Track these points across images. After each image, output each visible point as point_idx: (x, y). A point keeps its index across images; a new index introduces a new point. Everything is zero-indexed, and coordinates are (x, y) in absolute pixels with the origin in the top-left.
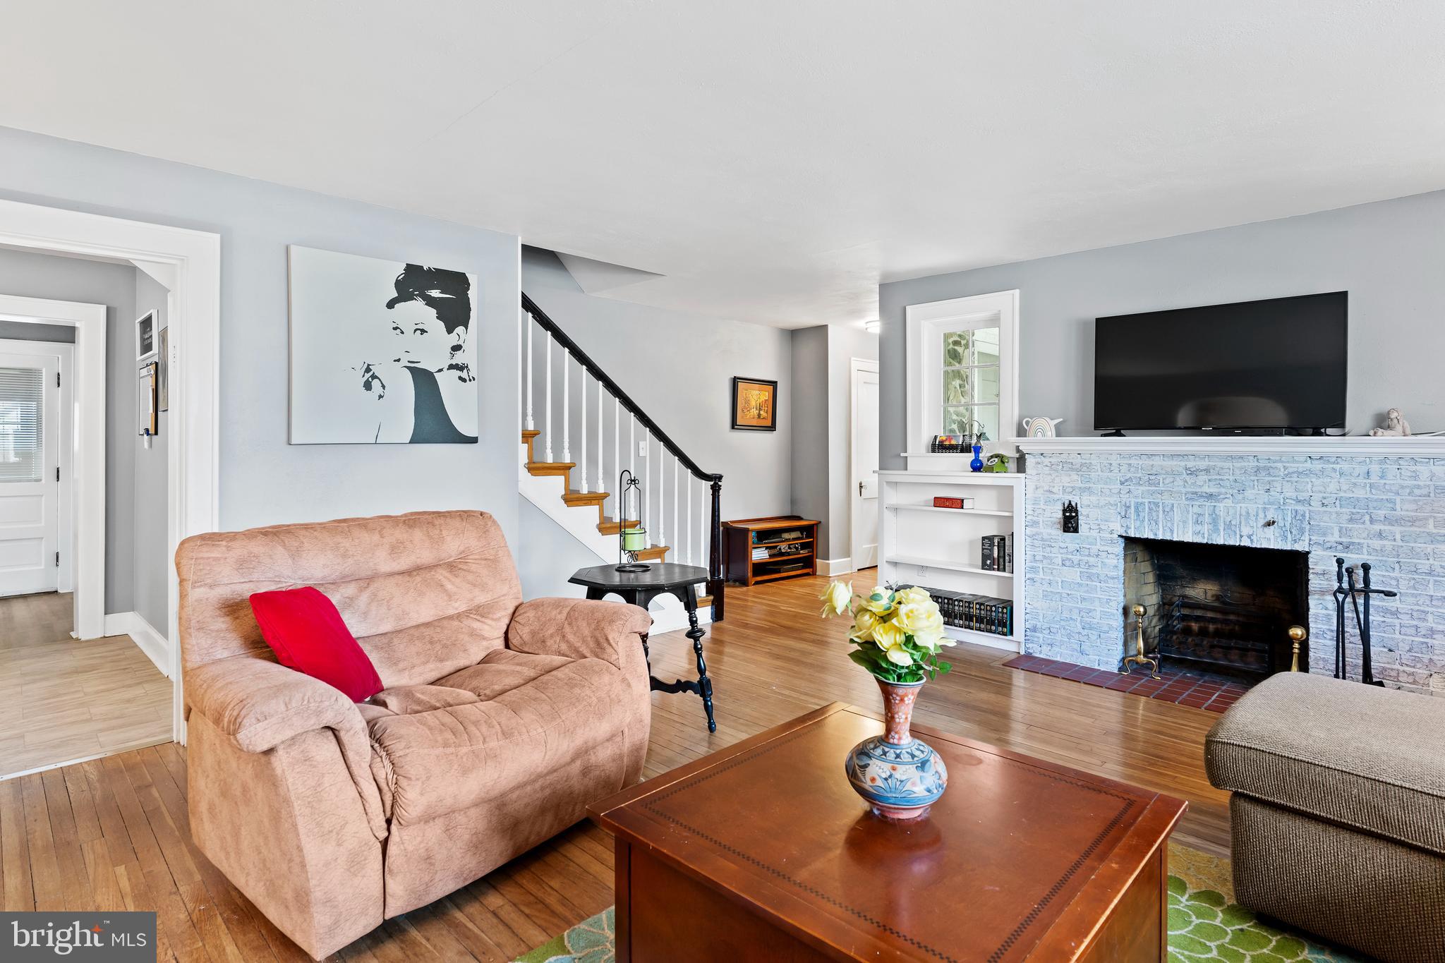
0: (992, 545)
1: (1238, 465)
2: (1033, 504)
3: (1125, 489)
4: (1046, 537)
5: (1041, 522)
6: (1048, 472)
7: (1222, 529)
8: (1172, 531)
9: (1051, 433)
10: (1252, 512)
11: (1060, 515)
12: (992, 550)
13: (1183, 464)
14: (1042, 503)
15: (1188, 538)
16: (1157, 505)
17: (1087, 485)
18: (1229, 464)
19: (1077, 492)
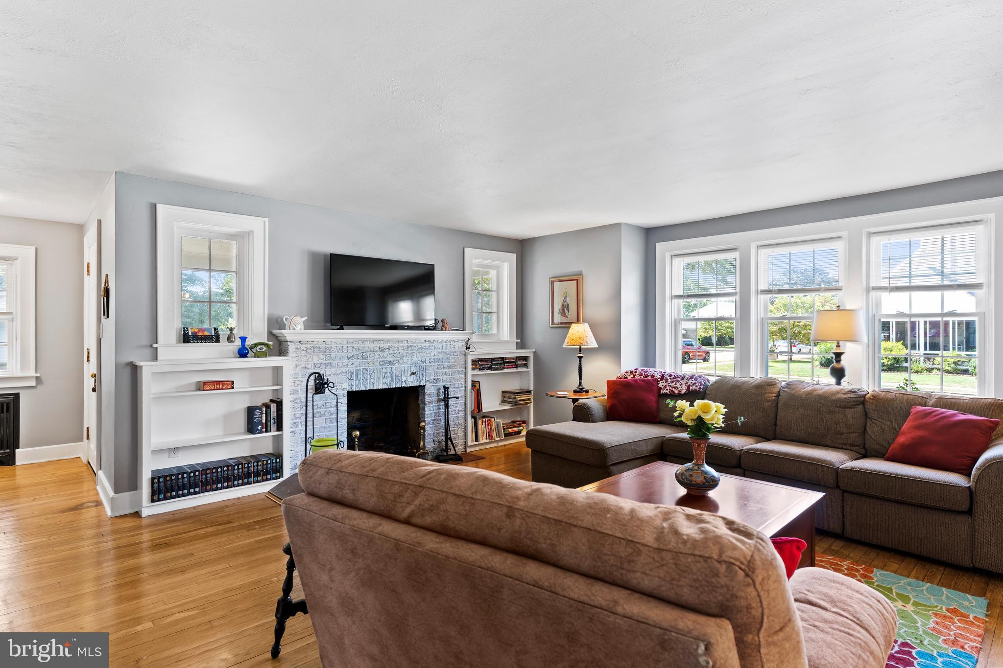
0: (262, 414)
1: (401, 345)
2: (294, 378)
3: (350, 362)
4: (303, 400)
5: (299, 391)
6: (304, 355)
7: (394, 379)
8: (373, 384)
9: (302, 327)
10: (406, 369)
11: (312, 383)
12: (261, 418)
13: (378, 345)
14: (300, 376)
15: (381, 387)
16: (366, 370)
17: (329, 361)
18: (396, 345)
19: (323, 366)
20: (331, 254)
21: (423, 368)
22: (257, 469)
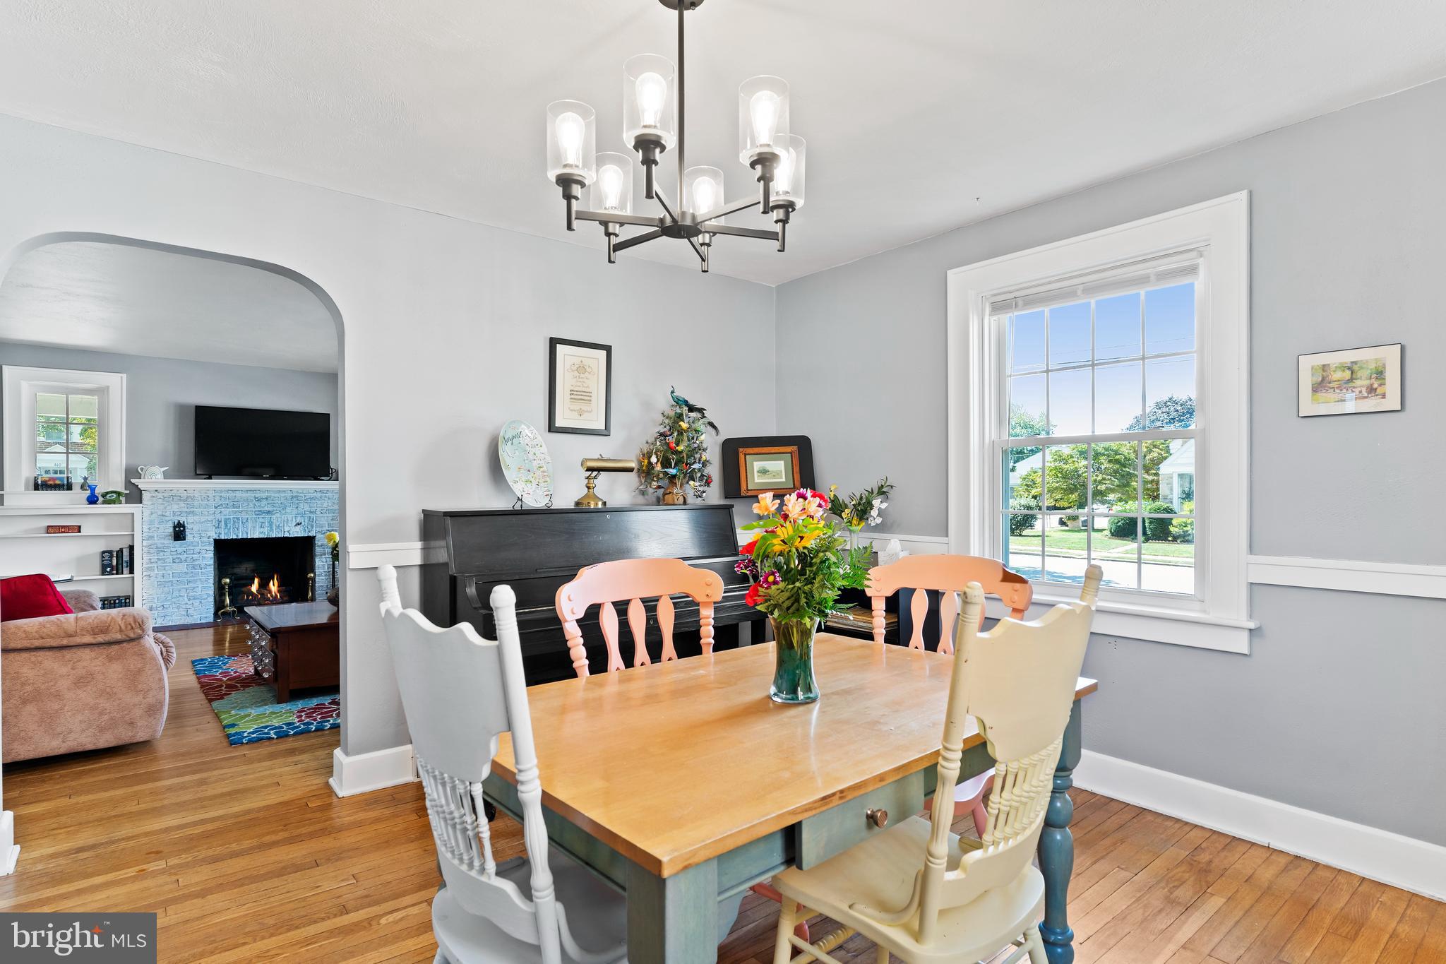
0: (111, 557)
1: (283, 495)
2: (150, 524)
3: (218, 511)
4: (159, 545)
5: (156, 536)
6: (161, 503)
7: (274, 529)
8: (247, 533)
9: (160, 476)
10: (290, 519)
11: (171, 530)
12: (111, 561)
13: (253, 495)
14: (157, 522)
15: (257, 536)
16: (238, 519)
17: (192, 510)
18: (277, 495)
19: (184, 514)
20: (196, 406)
21: (313, 519)
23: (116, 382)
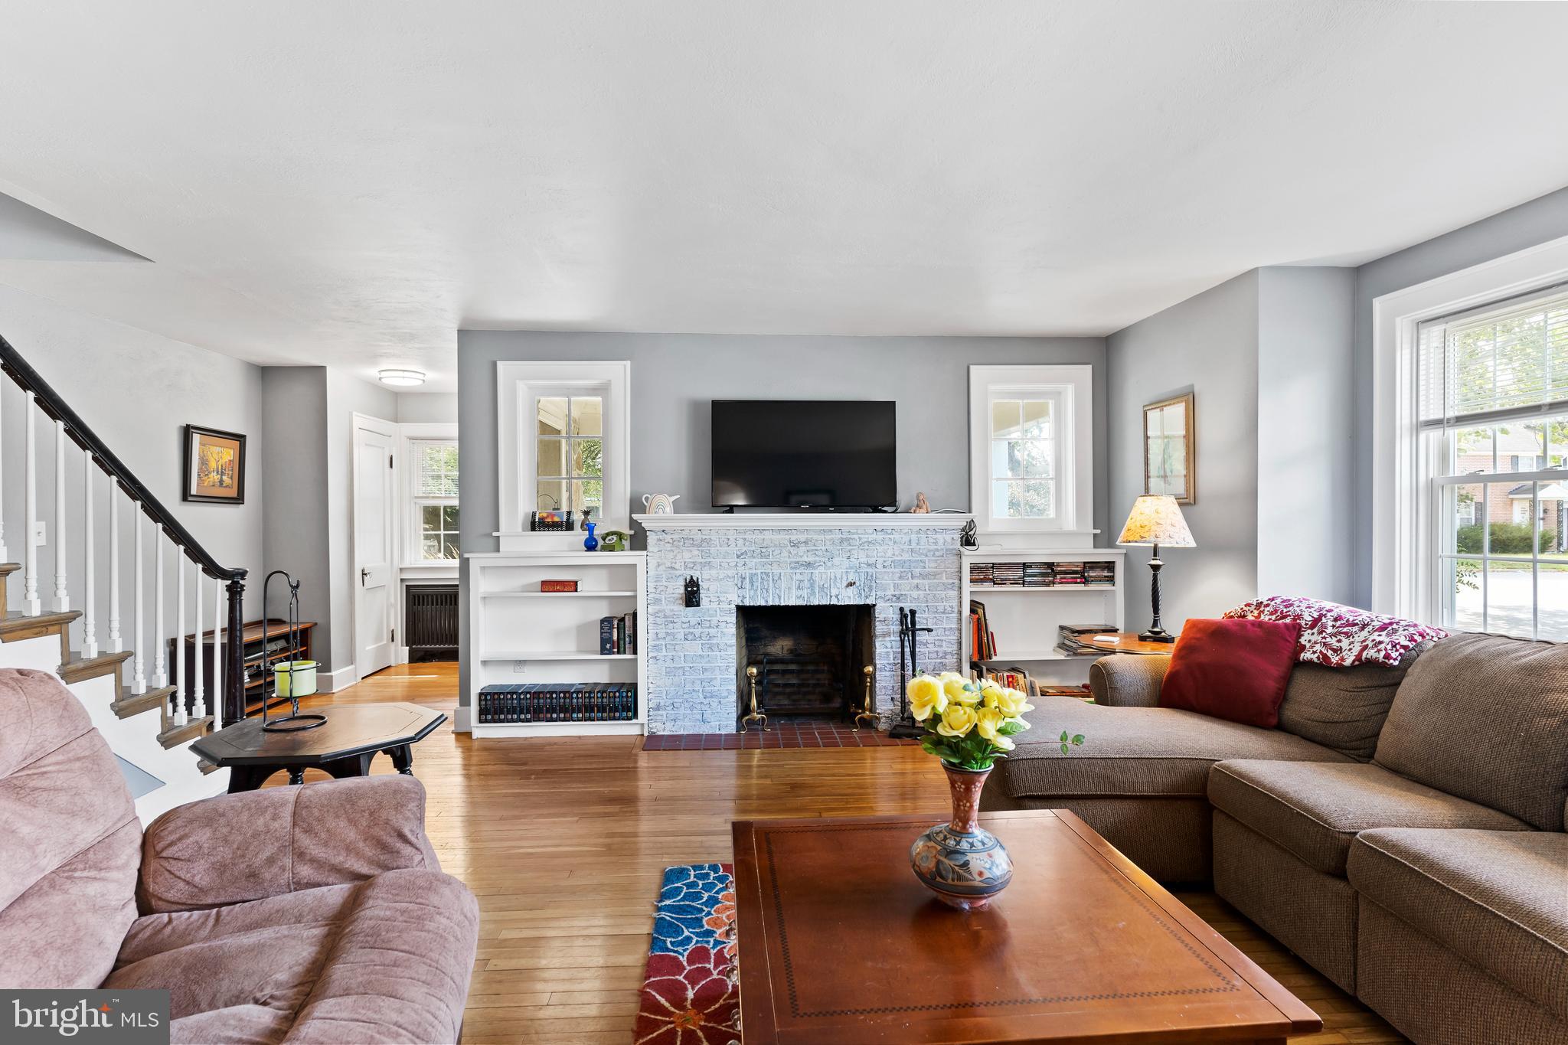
0: (612, 627)
1: (828, 537)
2: (656, 581)
3: (741, 561)
4: (668, 613)
5: (663, 600)
6: (669, 549)
7: (817, 591)
8: (780, 597)
9: (669, 509)
10: (839, 576)
11: (682, 590)
12: (611, 634)
13: (787, 537)
14: (664, 580)
15: (792, 602)
16: (767, 575)
17: (708, 560)
18: (822, 537)
19: (698, 567)
20: (713, 401)
21: (872, 576)
22: (602, 702)
23: (617, 372)
